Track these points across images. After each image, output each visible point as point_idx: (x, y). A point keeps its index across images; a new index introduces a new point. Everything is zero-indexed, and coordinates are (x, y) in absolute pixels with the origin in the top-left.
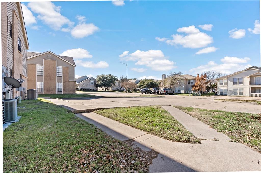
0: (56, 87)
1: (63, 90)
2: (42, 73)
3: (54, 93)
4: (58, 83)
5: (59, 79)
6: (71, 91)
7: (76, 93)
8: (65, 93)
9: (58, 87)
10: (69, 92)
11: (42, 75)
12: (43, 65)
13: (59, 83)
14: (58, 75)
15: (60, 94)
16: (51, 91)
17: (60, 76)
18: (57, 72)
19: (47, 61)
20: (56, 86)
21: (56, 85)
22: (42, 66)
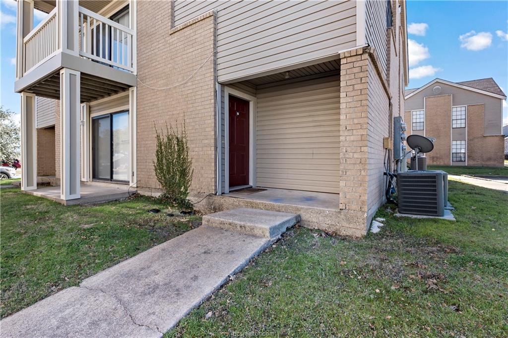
0: (450, 151)
1: (469, 157)
2: (422, 124)
3: (446, 163)
4: (454, 143)
5: (459, 134)
6: (489, 159)
7: (505, 164)
8: (472, 163)
9: (454, 151)
10: (483, 163)
11: (422, 128)
12: (424, 110)
13: (459, 142)
14: (454, 126)
15: (462, 166)
16: (440, 158)
17: (460, 127)
18: (454, 118)
19: (432, 99)
20: (450, 149)
21: (450, 146)
22: (421, 112)
